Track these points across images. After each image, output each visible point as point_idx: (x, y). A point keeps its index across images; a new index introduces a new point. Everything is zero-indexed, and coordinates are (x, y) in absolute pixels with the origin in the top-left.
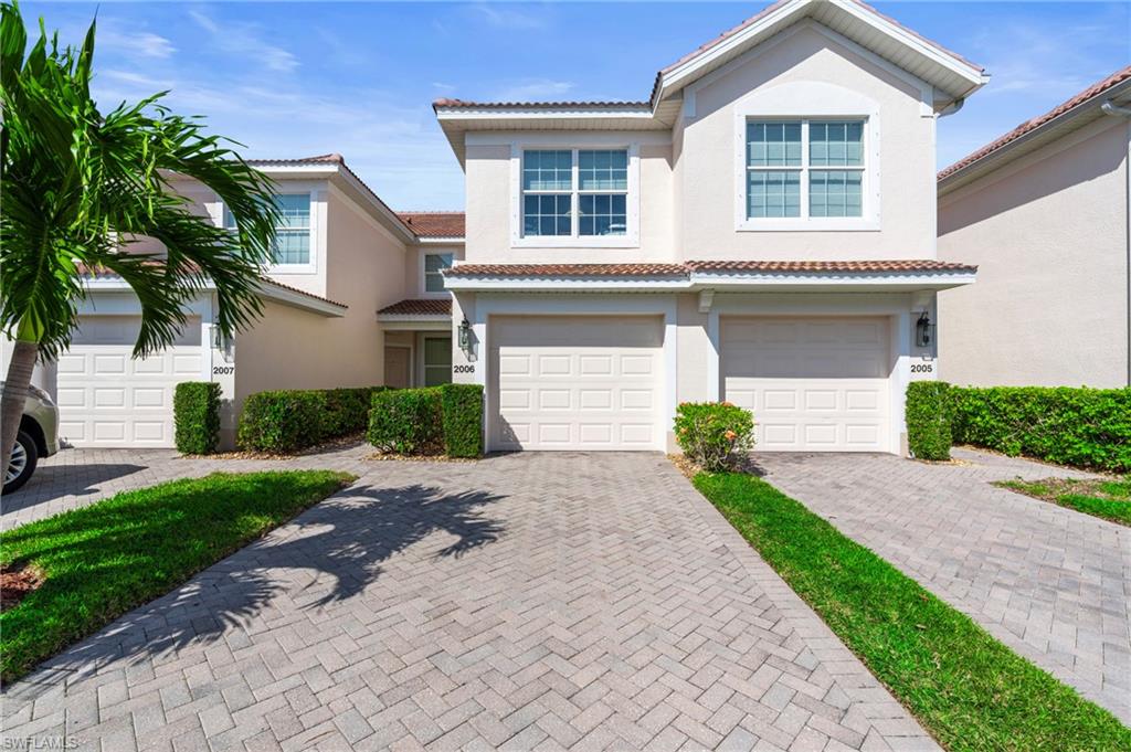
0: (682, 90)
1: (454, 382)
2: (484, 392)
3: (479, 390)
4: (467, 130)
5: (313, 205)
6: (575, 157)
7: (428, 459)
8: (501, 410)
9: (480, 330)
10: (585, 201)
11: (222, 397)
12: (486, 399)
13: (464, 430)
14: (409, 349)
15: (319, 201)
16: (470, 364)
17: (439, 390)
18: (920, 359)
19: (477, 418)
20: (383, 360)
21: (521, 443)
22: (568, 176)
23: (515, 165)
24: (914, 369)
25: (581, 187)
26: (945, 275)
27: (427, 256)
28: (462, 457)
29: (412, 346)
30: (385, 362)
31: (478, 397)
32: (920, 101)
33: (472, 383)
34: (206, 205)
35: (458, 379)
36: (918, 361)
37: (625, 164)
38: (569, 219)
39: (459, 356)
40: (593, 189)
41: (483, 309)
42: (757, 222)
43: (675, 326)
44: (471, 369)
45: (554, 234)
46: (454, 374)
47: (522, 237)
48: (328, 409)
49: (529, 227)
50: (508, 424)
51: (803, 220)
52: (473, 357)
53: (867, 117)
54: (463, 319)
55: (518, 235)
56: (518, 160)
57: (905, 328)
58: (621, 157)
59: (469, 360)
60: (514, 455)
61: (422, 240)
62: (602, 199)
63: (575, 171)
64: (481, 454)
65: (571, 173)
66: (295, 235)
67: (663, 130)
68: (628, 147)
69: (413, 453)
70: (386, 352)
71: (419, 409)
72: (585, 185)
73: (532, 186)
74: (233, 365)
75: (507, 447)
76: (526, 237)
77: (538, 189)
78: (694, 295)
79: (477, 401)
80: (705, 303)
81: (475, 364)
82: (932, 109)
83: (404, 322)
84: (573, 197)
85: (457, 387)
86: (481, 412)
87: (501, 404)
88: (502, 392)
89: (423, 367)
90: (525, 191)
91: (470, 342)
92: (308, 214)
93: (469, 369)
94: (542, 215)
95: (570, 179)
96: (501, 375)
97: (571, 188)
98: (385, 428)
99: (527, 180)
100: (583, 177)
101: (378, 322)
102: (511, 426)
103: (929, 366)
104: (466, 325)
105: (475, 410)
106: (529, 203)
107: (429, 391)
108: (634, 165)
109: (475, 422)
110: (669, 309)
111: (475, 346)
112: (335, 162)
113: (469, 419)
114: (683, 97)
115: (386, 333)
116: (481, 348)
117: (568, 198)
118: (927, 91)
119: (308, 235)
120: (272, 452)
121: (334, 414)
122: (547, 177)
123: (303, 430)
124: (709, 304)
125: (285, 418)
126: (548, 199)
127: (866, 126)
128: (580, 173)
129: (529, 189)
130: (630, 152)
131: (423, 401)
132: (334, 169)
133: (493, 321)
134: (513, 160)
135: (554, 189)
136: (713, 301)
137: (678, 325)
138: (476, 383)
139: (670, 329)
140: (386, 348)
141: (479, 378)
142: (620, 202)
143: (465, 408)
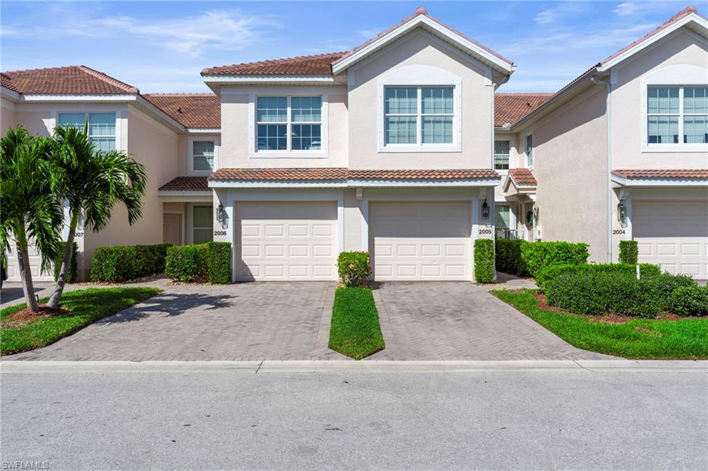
0: (347, 70)
1: (214, 241)
2: (232, 246)
3: (228, 245)
4: (222, 85)
5: (118, 120)
6: (289, 101)
7: (200, 285)
8: (243, 257)
9: (229, 210)
10: (295, 128)
11: (78, 250)
12: (233, 251)
13: (220, 268)
14: (180, 215)
15: (122, 118)
16: (223, 230)
17: (206, 245)
18: (485, 226)
19: (227, 261)
20: (162, 223)
21: (254, 277)
22: (285, 113)
23: (251, 107)
24: (481, 232)
25: (293, 120)
26: (484, 181)
27: (194, 142)
28: (219, 283)
29: (183, 213)
30: (164, 225)
31: (228, 249)
32: (484, 76)
33: (225, 241)
34: (44, 120)
35: (217, 239)
36: (483, 227)
37: (320, 106)
38: (285, 140)
39: (217, 226)
40: (300, 121)
41: (232, 198)
42: (391, 147)
43: (343, 208)
44: (224, 233)
45: (276, 149)
46: (214, 236)
47: (256, 151)
48: (136, 257)
49: (261, 144)
50: (247, 266)
51: (418, 146)
52: (225, 226)
53: (455, 86)
54: (219, 204)
55: (254, 150)
56: (253, 104)
57: (476, 209)
58: (317, 102)
59: (223, 228)
60: (250, 283)
61: (191, 131)
62: (306, 127)
63: (289, 110)
64: (229, 281)
65: (286, 111)
66: (105, 140)
67: (342, 85)
68: (321, 95)
69: (191, 281)
70: (164, 218)
71: (194, 256)
72: (296, 118)
73: (263, 118)
74: (83, 231)
75: (246, 278)
76: (259, 151)
77: (266, 121)
78: (353, 190)
79: (227, 251)
80: (359, 195)
81: (227, 230)
82: (491, 82)
83: (179, 196)
84: (287, 126)
85: (216, 244)
86: (230, 258)
87: (243, 254)
88: (243, 247)
89: (192, 229)
90: (258, 123)
91: (224, 217)
92: (115, 126)
93: (223, 233)
94: (269, 137)
95: (286, 114)
96: (242, 237)
97: (286, 121)
98: (175, 267)
99: (259, 116)
100: (294, 113)
101: (160, 196)
102: (249, 267)
103: (490, 230)
104: (221, 207)
105: (226, 257)
106: (261, 130)
107: (199, 247)
108: (325, 106)
109: (226, 263)
110: (340, 198)
111: (226, 220)
112: (134, 94)
113: (223, 261)
114: (347, 74)
115: (164, 203)
116: (230, 221)
117: (285, 126)
118: (488, 71)
119: (114, 140)
120: (110, 281)
121: (140, 261)
122: (272, 113)
123: (126, 269)
124: (361, 195)
125: (117, 262)
126: (273, 127)
127: (454, 90)
128: (292, 111)
129: (261, 121)
130: (323, 98)
131: (196, 252)
132: (133, 98)
133: (237, 205)
134: (250, 104)
135: (276, 121)
136: (363, 194)
137: (344, 207)
138: (227, 241)
139: (340, 209)
140: (164, 214)
141: (229, 238)
142: (317, 129)
143: (220, 256)
